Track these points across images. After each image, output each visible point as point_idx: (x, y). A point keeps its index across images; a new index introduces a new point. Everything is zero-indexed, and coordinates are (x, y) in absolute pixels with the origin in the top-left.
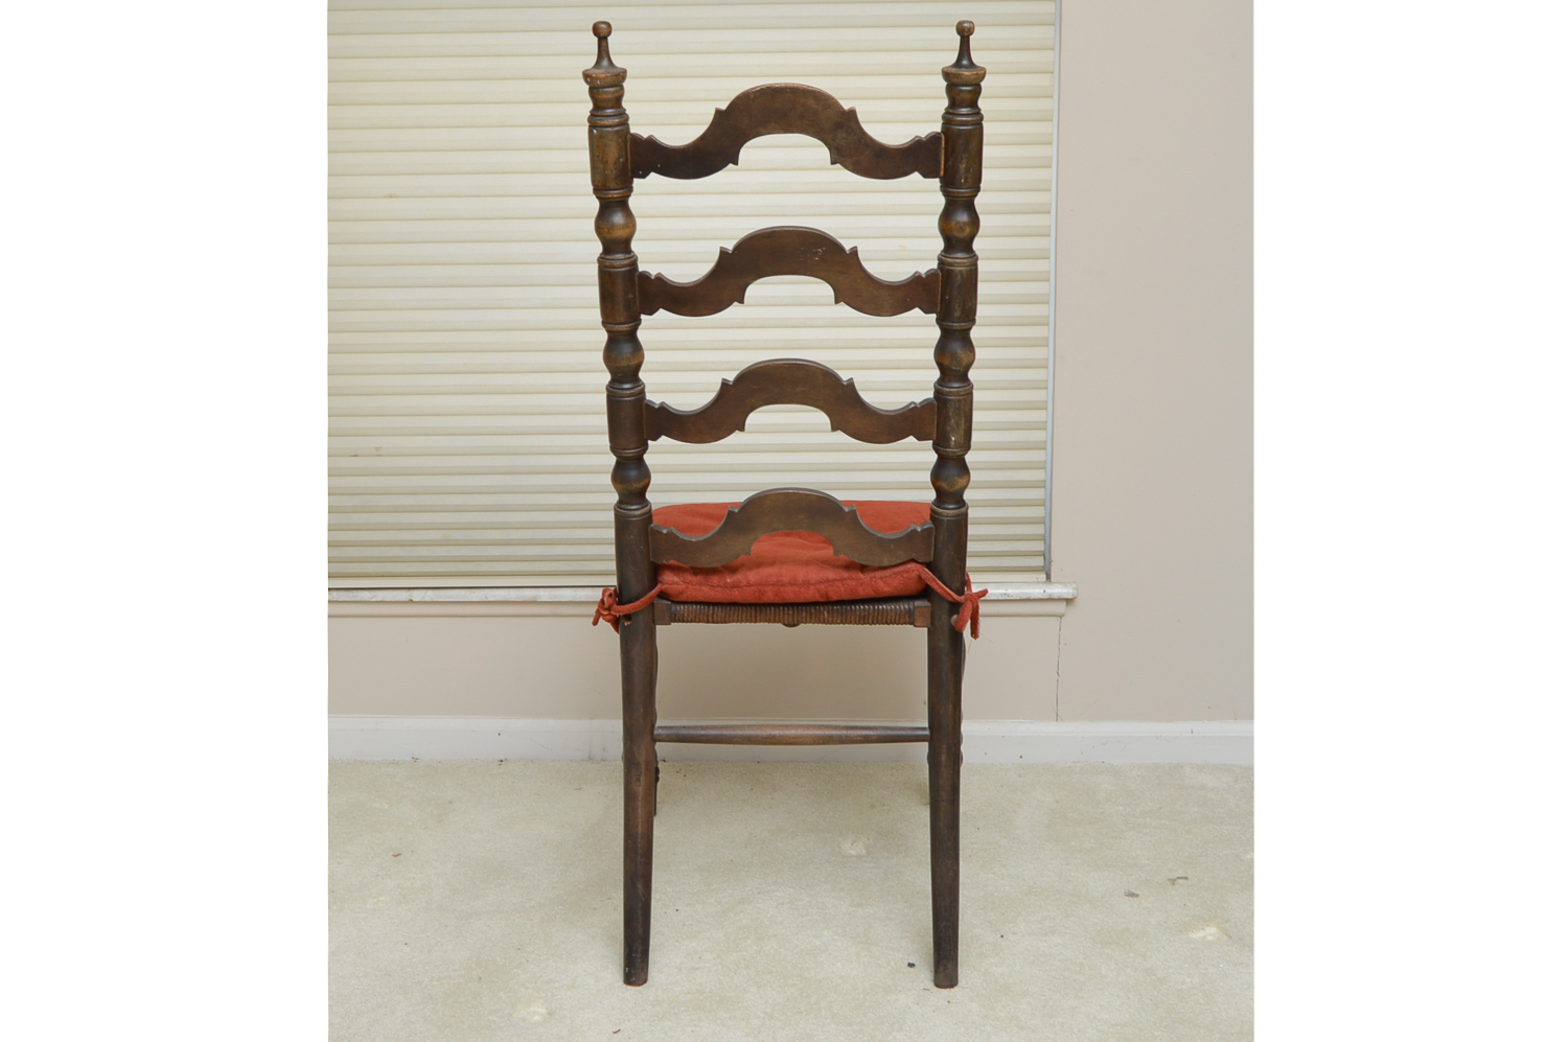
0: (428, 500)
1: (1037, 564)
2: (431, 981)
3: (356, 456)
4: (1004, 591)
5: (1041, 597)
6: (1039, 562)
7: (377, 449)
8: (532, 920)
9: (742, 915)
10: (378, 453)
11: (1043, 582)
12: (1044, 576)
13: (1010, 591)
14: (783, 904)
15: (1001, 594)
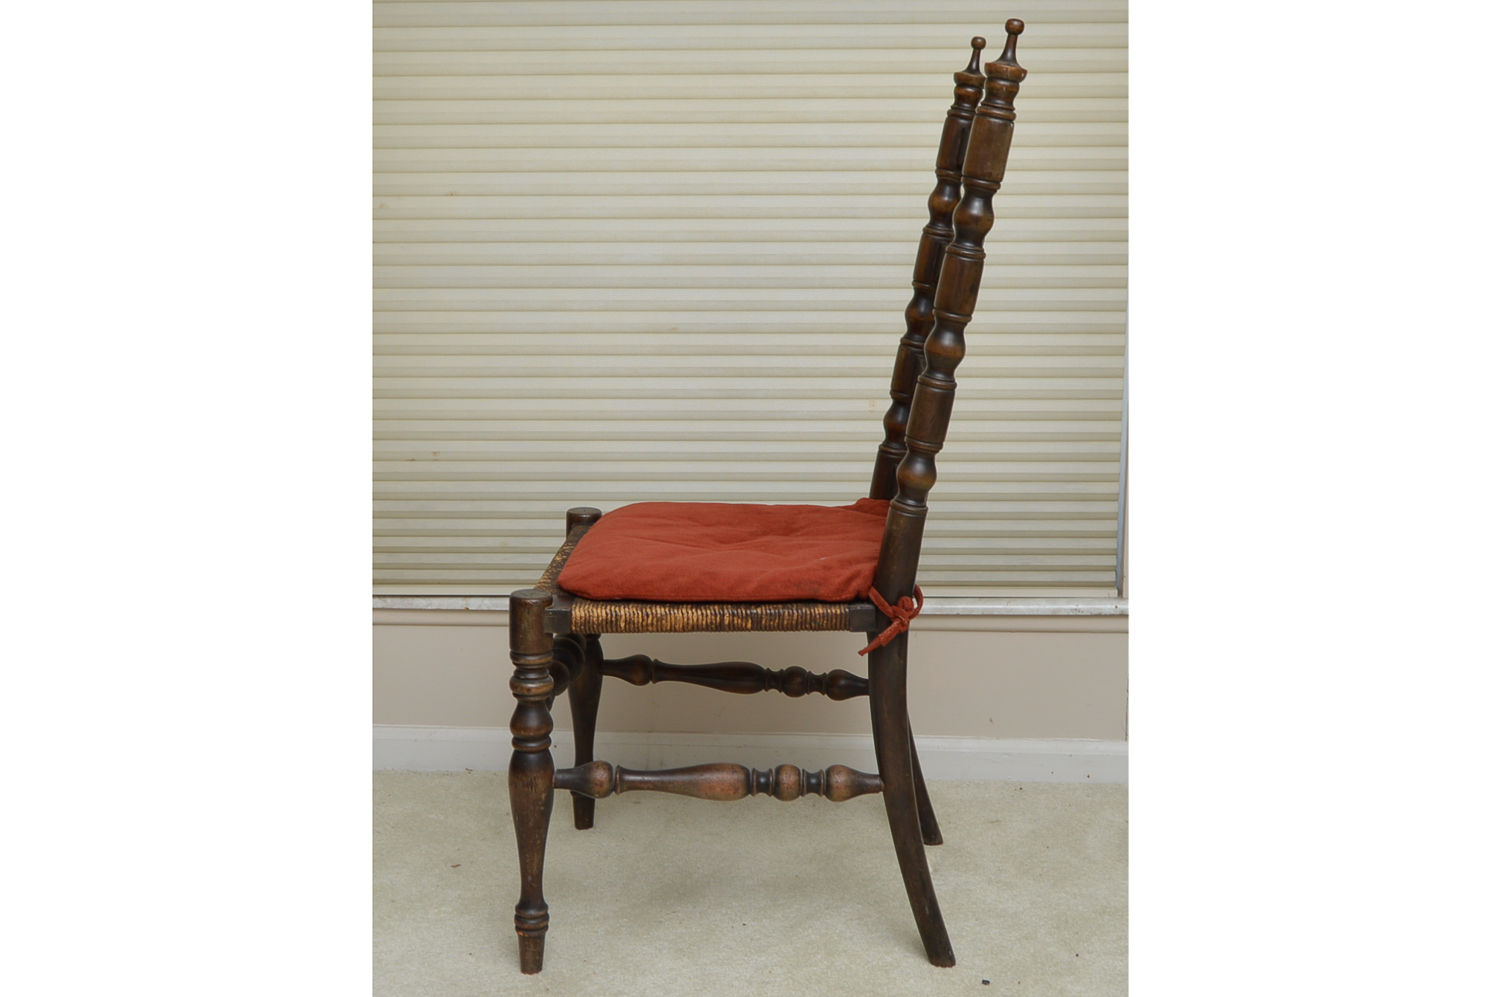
0: (486, 506)
1: (1108, 579)
2: (498, 991)
3: (413, 460)
4: (1074, 607)
5: (1112, 613)
6: (1111, 577)
7: (435, 453)
8: (597, 932)
9: (810, 931)
10: (436, 457)
11: (1114, 598)
12: (1116, 591)
13: (1081, 607)
14: (851, 920)
15: (1072, 610)
